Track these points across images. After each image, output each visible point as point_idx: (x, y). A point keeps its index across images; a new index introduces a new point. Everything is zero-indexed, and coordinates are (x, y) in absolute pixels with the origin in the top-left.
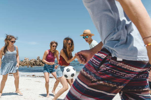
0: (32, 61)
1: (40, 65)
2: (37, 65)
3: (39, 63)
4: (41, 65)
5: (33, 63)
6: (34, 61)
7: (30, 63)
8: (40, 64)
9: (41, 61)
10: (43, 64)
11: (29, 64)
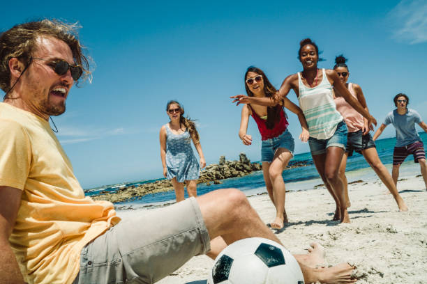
0: (210, 170)
1: (233, 176)
2: (226, 178)
3: (231, 173)
4: (236, 176)
5: (217, 175)
6: (217, 170)
7: (208, 175)
8: (234, 173)
9: (233, 166)
10: (241, 172)
11: (207, 179)
